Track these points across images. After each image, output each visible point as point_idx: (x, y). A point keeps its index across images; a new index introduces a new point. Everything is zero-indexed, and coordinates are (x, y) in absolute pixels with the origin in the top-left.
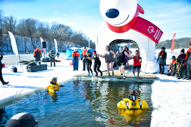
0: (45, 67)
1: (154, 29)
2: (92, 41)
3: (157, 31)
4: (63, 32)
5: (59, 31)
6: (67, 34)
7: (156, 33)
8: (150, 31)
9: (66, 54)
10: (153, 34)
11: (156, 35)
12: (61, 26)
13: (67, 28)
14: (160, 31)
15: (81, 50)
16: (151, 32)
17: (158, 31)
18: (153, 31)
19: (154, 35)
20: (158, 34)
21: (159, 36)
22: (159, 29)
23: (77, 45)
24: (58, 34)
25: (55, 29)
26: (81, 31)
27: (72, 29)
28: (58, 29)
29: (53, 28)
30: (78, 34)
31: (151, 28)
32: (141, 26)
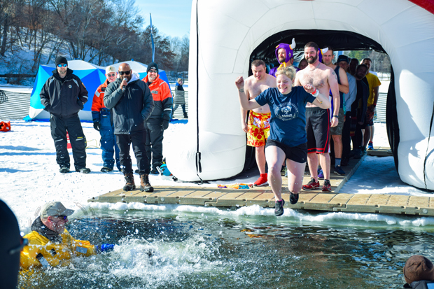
23: (83, 48)
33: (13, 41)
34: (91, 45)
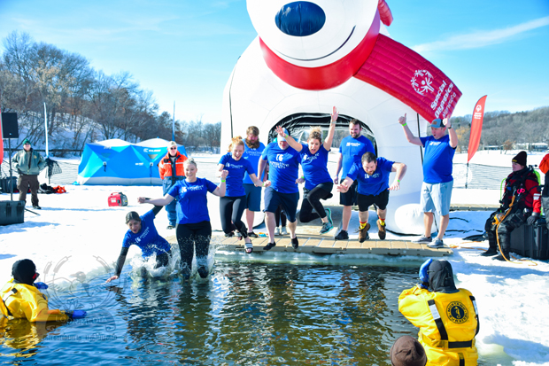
0: (14, 212)
1: (431, 80)
2: (168, 116)
3: (443, 86)
4: (55, 79)
5: (40, 74)
6: (72, 86)
7: (438, 96)
8: (420, 85)
9: (81, 169)
10: (430, 97)
11: (440, 101)
12: (46, 54)
13: (71, 64)
15: (142, 148)
16: (421, 90)
17: (446, 88)
18: (427, 86)
19: (431, 101)
20: (445, 99)
21: (449, 106)
22: (449, 81)
23: (112, 128)
24: (34, 83)
25: (21, 65)
26: (126, 75)
27: (91, 66)
28: (33, 66)
29: (11, 60)
30: (116, 87)
31: (422, 75)
32: (389, 68)
33: (58, 124)
34: (118, 127)
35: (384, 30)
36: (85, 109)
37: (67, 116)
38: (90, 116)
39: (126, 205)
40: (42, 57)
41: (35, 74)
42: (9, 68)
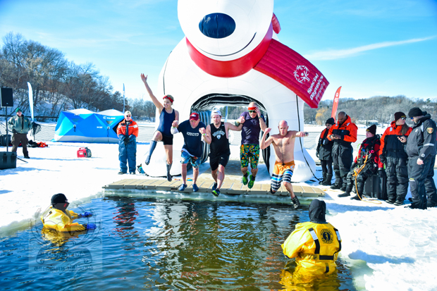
0: (9, 160)
1: (308, 72)
2: (119, 95)
3: (316, 77)
4: (39, 66)
5: (29, 63)
6: (51, 71)
7: (313, 84)
8: (300, 76)
9: (57, 128)
10: (307, 85)
11: (314, 88)
12: (33, 49)
13: (52, 56)
14: (322, 77)
15: (102, 116)
16: (301, 79)
17: (318, 79)
18: (305, 77)
19: (308, 88)
20: (317, 86)
21: (320, 91)
22: (320, 74)
23: (80, 102)
24: (24, 69)
25: (15, 56)
26: (90, 65)
27: (65, 58)
28: (24, 57)
29: (8, 52)
30: (83, 73)
31: (302, 69)
32: (278, 63)
33: (41, 98)
34: (84, 101)
35: (275, 36)
36: (60, 88)
37: (47, 93)
38: (63, 93)
39: (90, 157)
40: (31, 50)
41: (25, 63)
42: (6, 57)
